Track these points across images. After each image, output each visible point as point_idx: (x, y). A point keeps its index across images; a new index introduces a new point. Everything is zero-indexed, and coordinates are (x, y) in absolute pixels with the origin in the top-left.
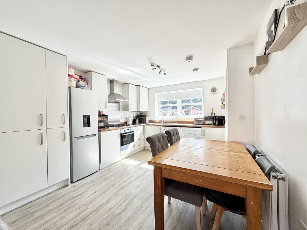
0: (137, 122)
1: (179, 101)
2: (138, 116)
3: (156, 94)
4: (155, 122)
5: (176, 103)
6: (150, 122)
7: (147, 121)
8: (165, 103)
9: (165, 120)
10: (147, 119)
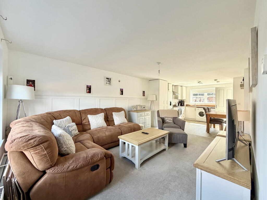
0: (180, 105)
1: (206, 94)
2: (180, 102)
3: (191, 90)
4: (190, 106)
5: (203, 95)
6: (187, 105)
7: (185, 105)
8: (196, 95)
9: (196, 104)
10: (185, 104)
